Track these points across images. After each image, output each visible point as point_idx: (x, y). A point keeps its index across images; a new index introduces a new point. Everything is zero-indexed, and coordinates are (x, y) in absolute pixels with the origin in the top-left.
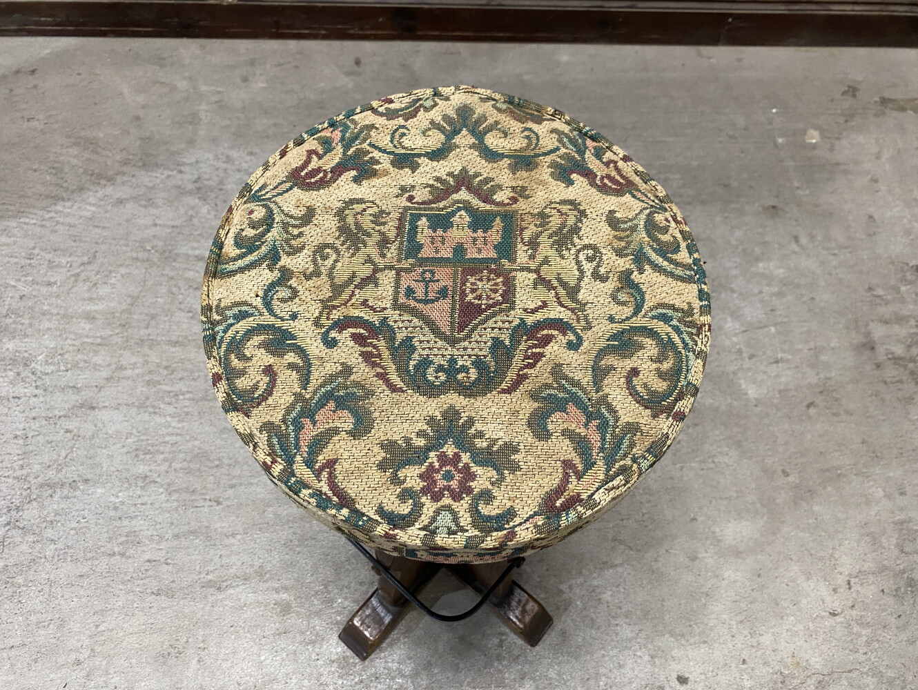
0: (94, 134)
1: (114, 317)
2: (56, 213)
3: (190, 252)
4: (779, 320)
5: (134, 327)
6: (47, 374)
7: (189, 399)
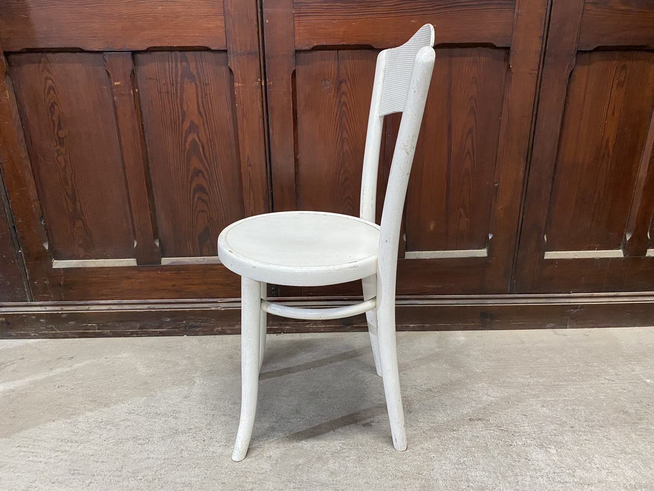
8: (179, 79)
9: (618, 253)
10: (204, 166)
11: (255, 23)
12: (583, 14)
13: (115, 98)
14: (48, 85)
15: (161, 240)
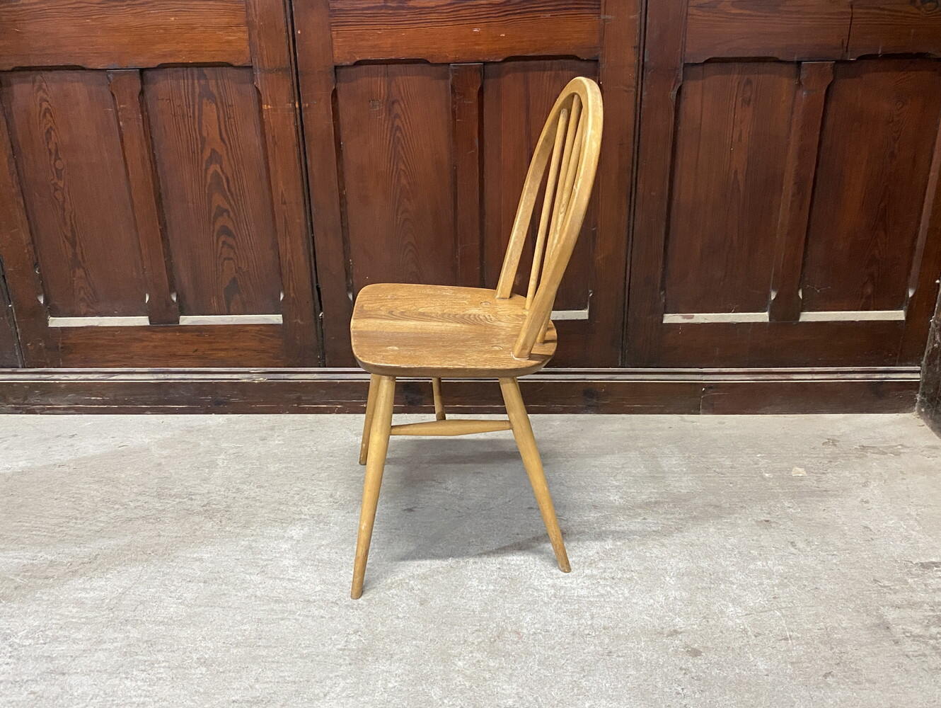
0: (117, 475)
1: (103, 603)
2: (67, 528)
3: (188, 555)
4: (784, 605)
5: (121, 611)
6: (25, 646)
7: (163, 667)
8: (197, 100)
9: (763, 317)
10: (231, 205)
11: (285, 34)
12: (686, 19)
13: (121, 123)
14: (43, 109)
15: (179, 293)
